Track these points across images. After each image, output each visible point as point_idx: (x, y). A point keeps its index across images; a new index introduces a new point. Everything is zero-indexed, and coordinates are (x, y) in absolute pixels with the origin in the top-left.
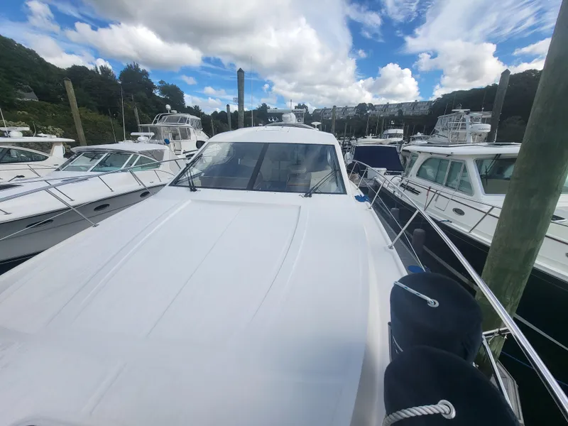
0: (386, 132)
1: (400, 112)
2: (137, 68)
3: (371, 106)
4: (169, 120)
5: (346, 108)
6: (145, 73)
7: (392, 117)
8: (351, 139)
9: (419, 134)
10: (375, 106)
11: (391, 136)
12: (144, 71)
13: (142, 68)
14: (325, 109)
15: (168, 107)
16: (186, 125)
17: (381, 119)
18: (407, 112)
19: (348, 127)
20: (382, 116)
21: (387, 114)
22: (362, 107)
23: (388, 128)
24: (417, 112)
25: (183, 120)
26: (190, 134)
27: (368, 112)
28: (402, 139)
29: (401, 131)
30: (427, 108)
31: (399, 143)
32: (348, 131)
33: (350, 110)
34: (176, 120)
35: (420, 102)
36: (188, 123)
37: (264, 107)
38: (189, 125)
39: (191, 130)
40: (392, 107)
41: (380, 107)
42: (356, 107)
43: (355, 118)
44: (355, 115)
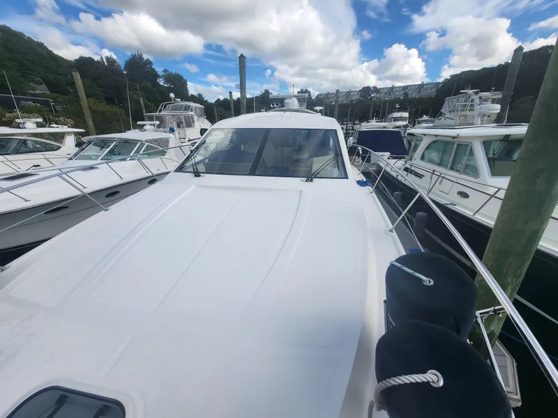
0: (390, 116)
1: (406, 95)
2: (141, 58)
3: (376, 90)
4: (173, 109)
5: (350, 92)
6: (149, 62)
7: (397, 100)
8: (354, 124)
9: (425, 117)
10: (380, 89)
11: (396, 119)
12: (148, 60)
13: (145, 57)
14: (328, 94)
15: (172, 95)
16: (190, 113)
17: (385, 103)
18: (413, 95)
19: (352, 110)
20: (387, 99)
21: (392, 97)
22: (366, 91)
23: (392, 112)
24: (423, 94)
25: (187, 108)
26: (193, 121)
27: (372, 95)
28: (407, 123)
29: (406, 115)
30: (434, 90)
31: (404, 126)
32: (351, 116)
33: (354, 93)
34: (180, 108)
35: (427, 84)
36: (192, 111)
37: (267, 92)
38: (193, 113)
39: (195, 118)
40: (397, 89)
41: (385, 90)
42: (360, 91)
43: (359, 102)
44: (359, 99)
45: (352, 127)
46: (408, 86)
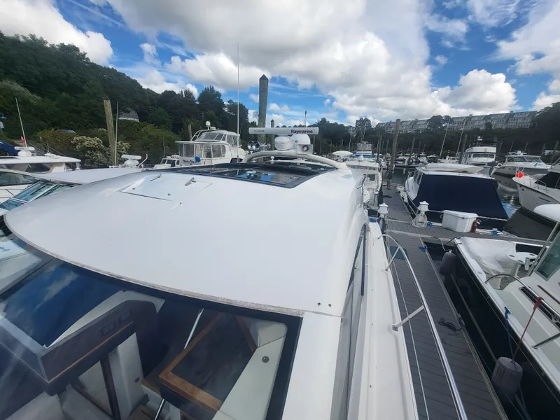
0: (469, 150)
1: (488, 125)
2: (212, 89)
3: (449, 119)
4: (207, 137)
5: (415, 122)
6: (218, 94)
7: (477, 132)
8: (419, 156)
9: (520, 154)
10: (454, 118)
11: (477, 155)
12: (218, 92)
13: (217, 89)
14: (391, 123)
15: (208, 123)
16: (222, 142)
17: (458, 133)
18: (496, 125)
19: (417, 141)
20: (462, 129)
21: (470, 127)
22: (436, 120)
23: (472, 146)
24: (512, 124)
25: (220, 137)
26: (224, 150)
27: (444, 125)
28: (493, 160)
29: (493, 150)
30: (530, 120)
31: (489, 164)
32: (416, 146)
33: (420, 123)
34: (212, 137)
35: (518, 113)
36: (224, 139)
37: (324, 121)
38: (225, 142)
39: (227, 147)
40: (477, 119)
41: (460, 120)
42: (428, 120)
43: (427, 132)
44: (426, 129)
45: (417, 159)
46: (491, 115)
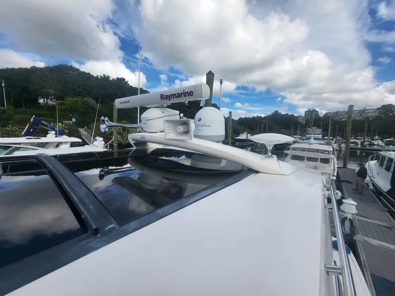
5: (364, 111)
14: (338, 112)
22: (387, 108)
33: (369, 111)
37: (276, 112)
42: (377, 109)
43: (377, 118)
44: (377, 116)
